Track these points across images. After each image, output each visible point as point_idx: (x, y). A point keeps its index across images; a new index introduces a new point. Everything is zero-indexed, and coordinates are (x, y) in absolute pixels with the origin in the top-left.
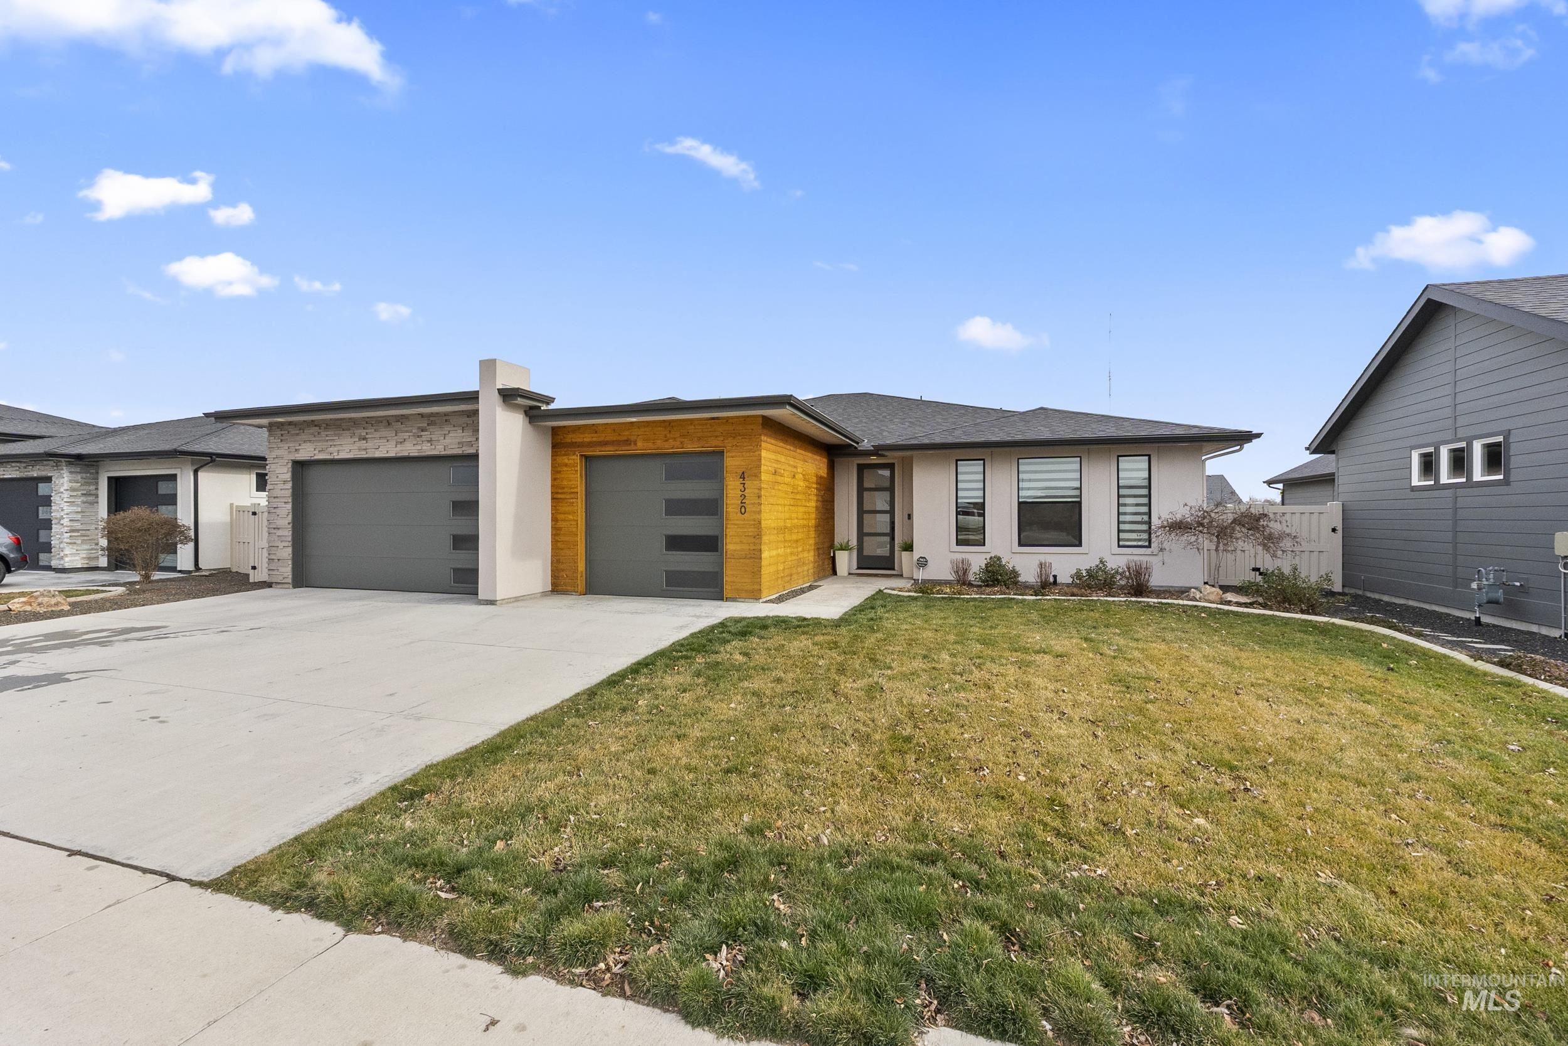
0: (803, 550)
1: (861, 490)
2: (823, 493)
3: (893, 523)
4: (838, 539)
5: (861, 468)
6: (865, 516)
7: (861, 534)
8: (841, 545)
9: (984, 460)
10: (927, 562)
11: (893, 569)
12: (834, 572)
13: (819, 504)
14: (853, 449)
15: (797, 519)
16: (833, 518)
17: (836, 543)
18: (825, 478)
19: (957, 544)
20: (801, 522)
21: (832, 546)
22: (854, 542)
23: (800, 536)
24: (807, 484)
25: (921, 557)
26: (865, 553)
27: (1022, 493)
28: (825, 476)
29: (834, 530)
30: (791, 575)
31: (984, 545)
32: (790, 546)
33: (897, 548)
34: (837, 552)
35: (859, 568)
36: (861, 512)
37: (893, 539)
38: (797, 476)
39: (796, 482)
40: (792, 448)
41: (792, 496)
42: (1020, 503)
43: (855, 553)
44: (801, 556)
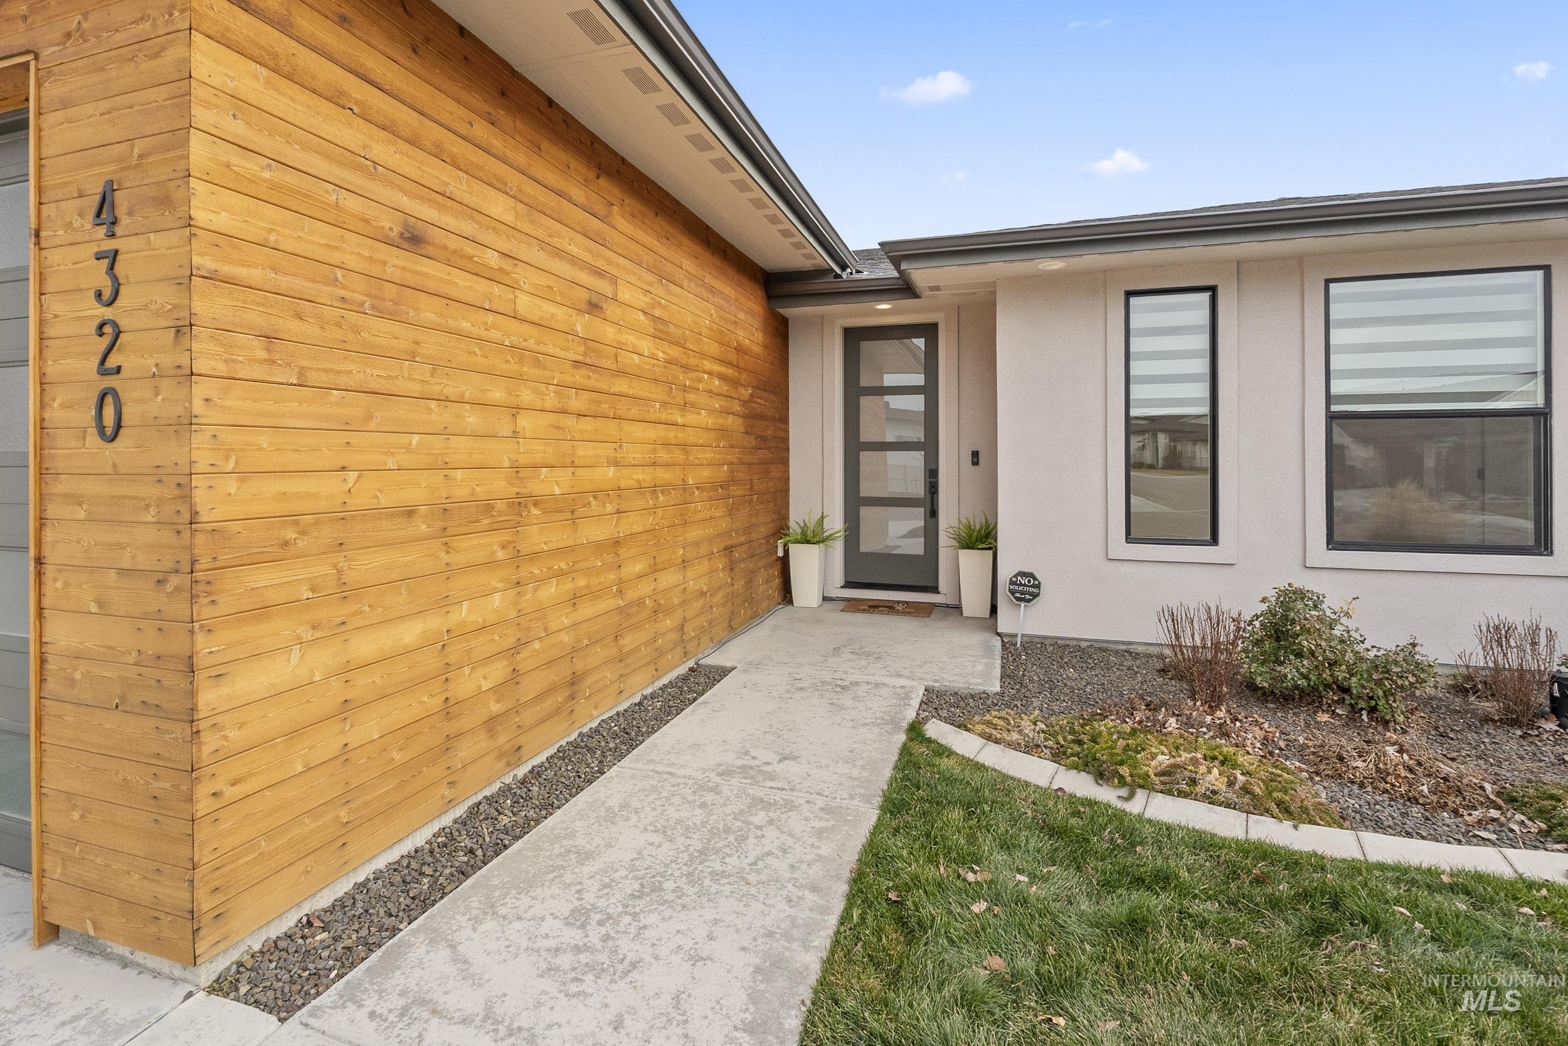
0: (655, 569)
1: (854, 392)
2: (746, 393)
3: (932, 475)
4: (799, 514)
5: (854, 337)
6: (864, 455)
7: (854, 501)
8: (804, 533)
9: (1213, 290)
10: (1038, 586)
11: (935, 590)
12: (786, 594)
13: (733, 422)
14: (830, 279)
15: (616, 463)
16: (785, 462)
17: (792, 523)
18: (757, 357)
19: (1129, 538)
20: (641, 475)
21: (781, 529)
22: (836, 523)
23: (634, 523)
24: (675, 352)
25: (1022, 574)
26: (864, 548)
27: (1339, 387)
28: (757, 349)
29: (787, 491)
30: (574, 681)
31: (1214, 540)
32: (561, 574)
33: (944, 540)
34: (792, 548)
35: (848, 585)
36: (854, 446)
37: (933, 513)
38: (611, 310)
39: (609, 332)
40: (578, 193)
41: (579, 377)
42: (1332, 418)
43: (838, 549)
44: (645, 588)
